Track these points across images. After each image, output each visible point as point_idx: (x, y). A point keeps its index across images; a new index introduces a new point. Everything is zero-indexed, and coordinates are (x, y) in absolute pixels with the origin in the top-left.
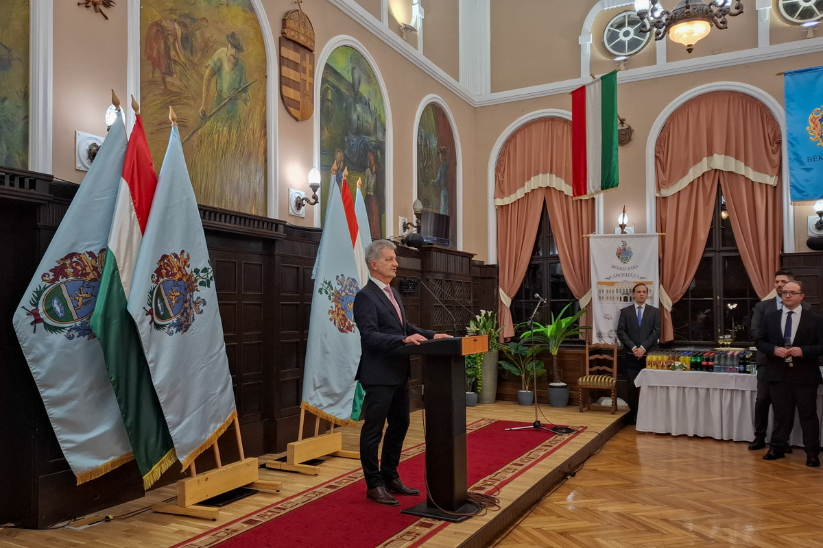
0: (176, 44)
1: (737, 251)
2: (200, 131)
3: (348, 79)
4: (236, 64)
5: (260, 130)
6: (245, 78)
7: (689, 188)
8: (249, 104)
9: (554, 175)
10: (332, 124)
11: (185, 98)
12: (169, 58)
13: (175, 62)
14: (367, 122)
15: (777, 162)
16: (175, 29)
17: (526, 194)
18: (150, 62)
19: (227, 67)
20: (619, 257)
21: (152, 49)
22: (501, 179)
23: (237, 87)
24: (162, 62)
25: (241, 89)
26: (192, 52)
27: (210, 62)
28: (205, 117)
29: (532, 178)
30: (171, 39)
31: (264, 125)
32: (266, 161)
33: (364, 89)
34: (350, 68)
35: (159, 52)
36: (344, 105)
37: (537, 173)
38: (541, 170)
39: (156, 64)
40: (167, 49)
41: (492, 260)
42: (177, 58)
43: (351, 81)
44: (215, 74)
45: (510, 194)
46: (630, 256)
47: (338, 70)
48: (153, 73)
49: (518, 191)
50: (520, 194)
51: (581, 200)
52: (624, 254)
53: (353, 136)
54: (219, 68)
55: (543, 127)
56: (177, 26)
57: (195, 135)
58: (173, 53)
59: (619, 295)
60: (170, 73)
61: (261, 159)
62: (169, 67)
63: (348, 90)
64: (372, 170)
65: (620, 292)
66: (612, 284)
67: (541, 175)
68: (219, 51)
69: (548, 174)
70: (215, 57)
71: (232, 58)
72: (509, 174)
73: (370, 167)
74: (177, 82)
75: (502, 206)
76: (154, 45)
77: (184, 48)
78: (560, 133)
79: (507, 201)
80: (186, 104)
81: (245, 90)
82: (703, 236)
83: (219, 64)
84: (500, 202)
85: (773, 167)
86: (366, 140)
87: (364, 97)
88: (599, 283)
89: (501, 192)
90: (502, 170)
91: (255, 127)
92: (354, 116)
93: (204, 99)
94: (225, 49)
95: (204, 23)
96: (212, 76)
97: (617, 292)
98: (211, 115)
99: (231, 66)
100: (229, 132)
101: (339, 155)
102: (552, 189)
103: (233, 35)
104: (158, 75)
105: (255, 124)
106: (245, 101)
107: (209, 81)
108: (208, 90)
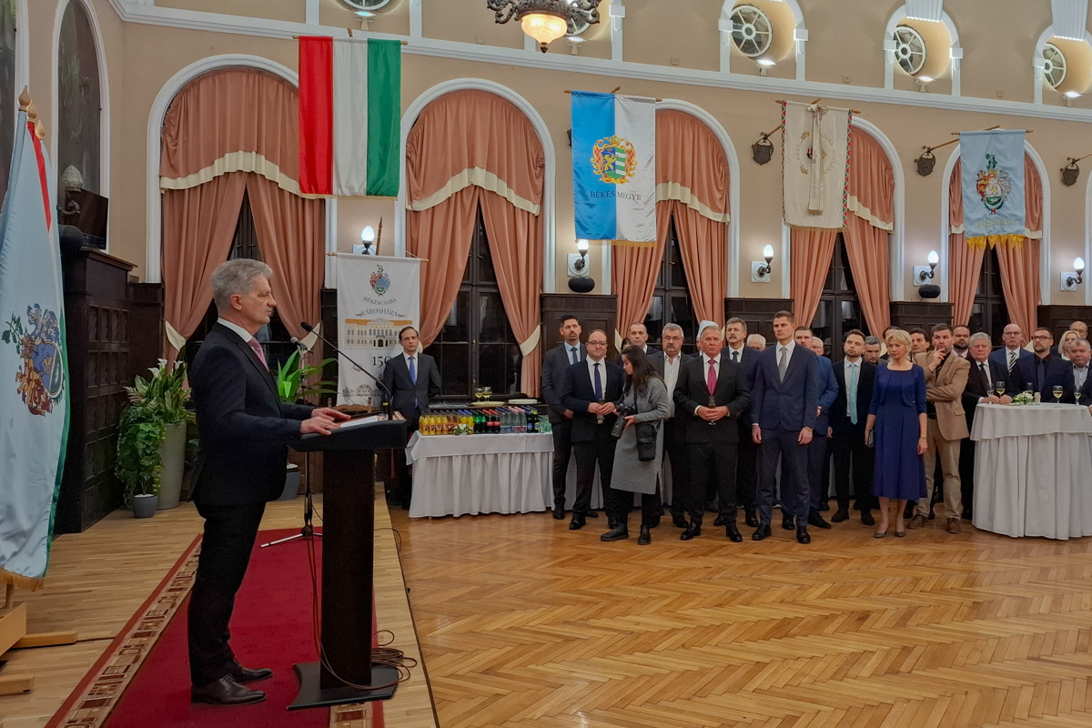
1: (496, 286)
7: (446, 204)
9: (263, 157)
15: (540, 189)
17: (214, 178)
20: (373, 286)
22: (172, 148)
29: (227, 155)
37: (235, 149)
38: (242, 145)
41: (153, 277)
45: (187, 173)
46: (387, 286)
49: (202, 171)
50: (205, 175)
51: (303, 199)
52: (379, 283)
55: (244, 80)
59: (373, 337)
65: (374, 334)
66: (365, 322)
67: (241, 152)
69: (254, 153)
72: (186, 143)
75: (171, 191)
78: (272, 97)
79: (181, 183)
82: (461, 266)
84: (169, 183)
85: (536, 194)
88: (348, 321)
89: (170, 166)
90: (173, 133)
97: (370, 334)
102: (259, 179)
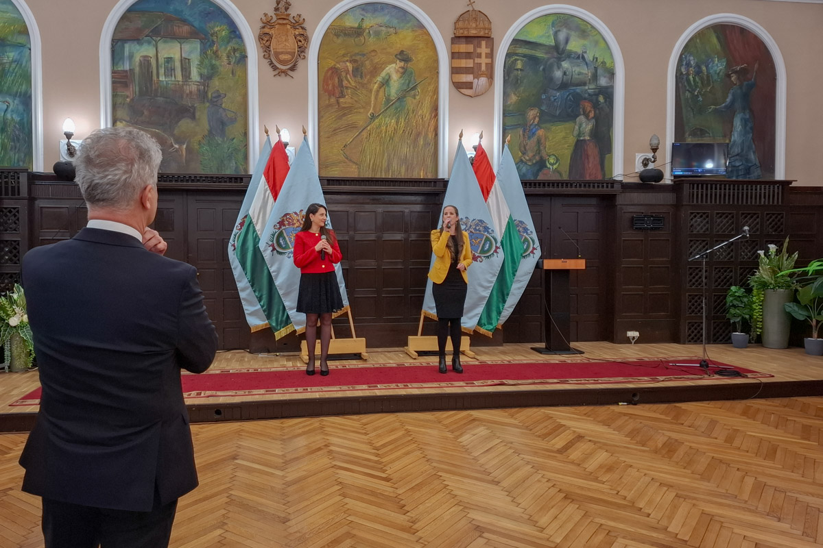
0: (348, 76)
2: (369, 128)
3: (547, 43)
4: (404, 72)
5: (431, 114)
6: (414, 79)
8: (417, 97)
10: (522, 88)
11: (356, 109)
12: (342, 87)
13: (347, 88)
14: (579, 74)
16: (347, 66)
18: (327, 94)
19: (395, 77)
21: (328, 85)
23: (405, 88)
24: (336, 91)
25: (409, 89)
26: (361, 77)
27: (379, 79)
28: (373, 117)
30: (344, 74)
31: (435, 109)
32: (436, 135)
33: (575, 45)
34: (551, 32)
35: (334, 86)
36: (541, 68)
39: (331, 94)
40: (341, 81)
42: (349, 85)
43: (553, 43)
44: (384, 85)
47: (532, 40)
48: (329, 99)
53: (555, 92)
54: (388, 80)
56: (348, 64)
57: (365, 131)
58: (345, 83)
60: (343, 96)
61: (431, 135)
62: (342, 92)
63: (546, 53)
64: (587, 116)
68: (387, 68)
70: (383, 74)
71: (400, 70)
73: (584, 114)
74: (350, 101)
76: (330, 82)
77: (354, 76)
80: (357, 112)
81: (414, 88)
83: (387, 78)
86: (578, 91)
87: (576, 53)
91: (425, 112)
92: (558, 74)
93: (372, 105)
94: (394, 65)
95: (373, 54)
96: (380, 88)
98: (379, 115)
99: (399, 75)
100: (397, 123)
101: (532, 113)
103: (402, 52)
104: (333, 100)
105: (425, 110)
106: (414, 97)
107: (378, 91)
108: (376, 98)
